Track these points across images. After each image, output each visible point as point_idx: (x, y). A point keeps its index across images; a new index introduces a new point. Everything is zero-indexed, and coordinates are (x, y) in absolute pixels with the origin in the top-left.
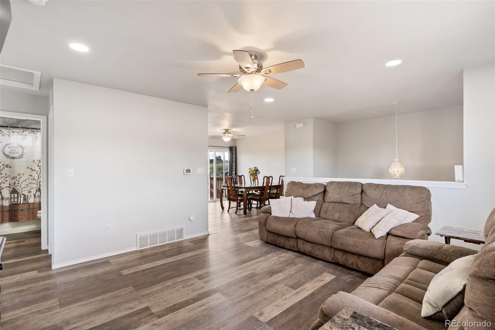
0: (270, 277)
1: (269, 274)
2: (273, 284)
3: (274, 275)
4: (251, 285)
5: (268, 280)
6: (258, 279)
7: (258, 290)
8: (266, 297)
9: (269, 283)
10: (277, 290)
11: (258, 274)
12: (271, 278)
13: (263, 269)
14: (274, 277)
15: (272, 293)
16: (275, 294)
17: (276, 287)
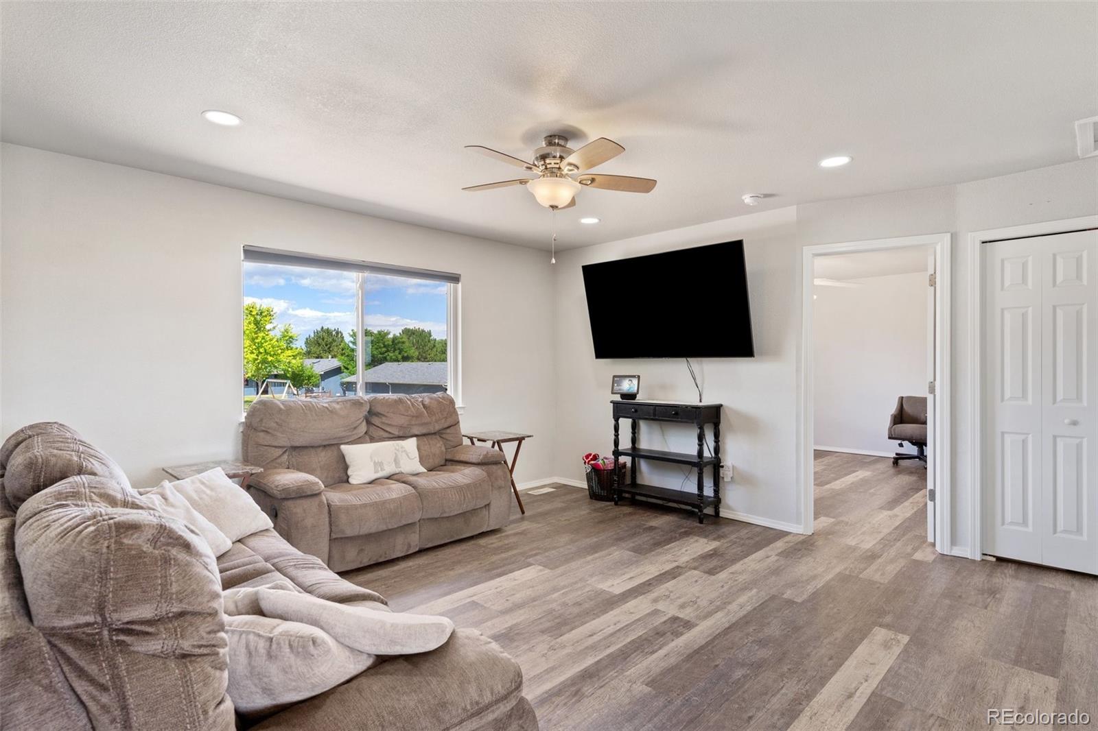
0: (515, 625)
1: (517, 634)
2: (512, 610)
3: (504, 631)
4: (559, 608)
5: (522, 618)
6: (544, 619)
7: (544, 599)
8: (531, 589)
9: (522, 611)
10: (507, 600)
11: (543, 632)
12: (514, 622)
13: (530, 650)
14: (506, 626)
15: (518, 596)
16: (514, 595)
17: (508, 605)
